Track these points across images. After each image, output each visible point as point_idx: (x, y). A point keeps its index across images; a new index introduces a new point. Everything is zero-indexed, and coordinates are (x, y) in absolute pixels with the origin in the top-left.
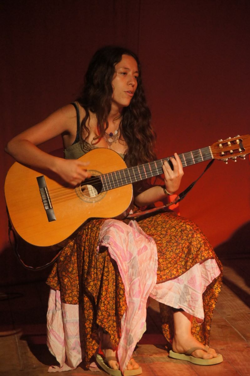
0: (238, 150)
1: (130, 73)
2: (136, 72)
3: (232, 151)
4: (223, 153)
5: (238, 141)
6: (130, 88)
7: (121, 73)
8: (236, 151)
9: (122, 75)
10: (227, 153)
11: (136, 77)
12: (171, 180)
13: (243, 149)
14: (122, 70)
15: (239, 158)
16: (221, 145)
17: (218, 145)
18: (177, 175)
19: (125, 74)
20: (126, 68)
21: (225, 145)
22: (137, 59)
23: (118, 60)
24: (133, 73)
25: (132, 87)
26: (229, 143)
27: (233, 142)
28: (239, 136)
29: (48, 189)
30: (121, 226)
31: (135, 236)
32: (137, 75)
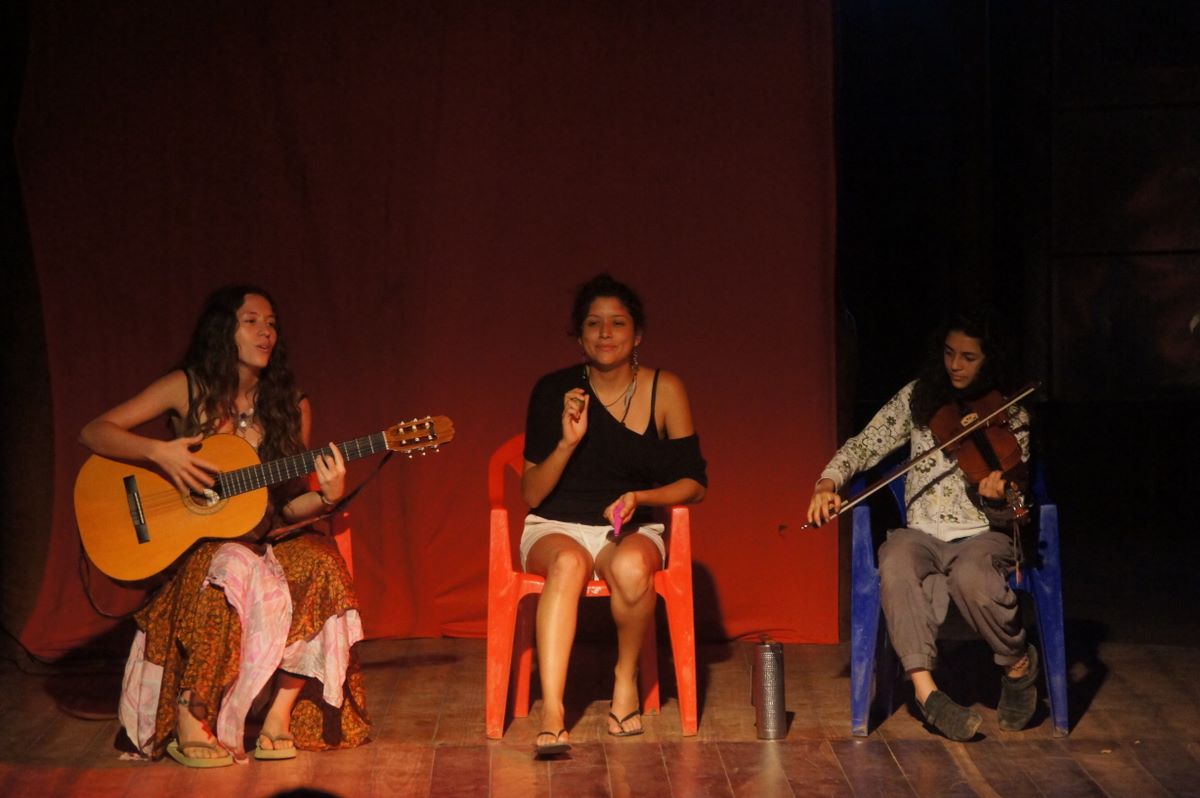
0: (427, 437)
1: (260, 319)
2: (271, 316)
3: (417, 439)
4: (404, 442)
5: (427, 424)
6: (263, 341)
7: (247, 321)
8: (424, 440)
9: (248, 324)
10: (411, 442)
11: (271, 324)
12: (328, 483)
13: (434, 437)
14: (246, 317)
15: (429, 450)
16: (401, 430)
17: (398, 430)
18: (335, 474)
19: (252, 321)
20: (252, 313)
21: (408, 430)
22: (269, 298)
23: (239, 302)
24: (265, 319)
25: (266, 339)
26: (414, 427)
27: (421, 426)
28: (429, 417)
29: (141, 495)
30: (245, 556)
31: (264, 573)
32: (272, 320)
